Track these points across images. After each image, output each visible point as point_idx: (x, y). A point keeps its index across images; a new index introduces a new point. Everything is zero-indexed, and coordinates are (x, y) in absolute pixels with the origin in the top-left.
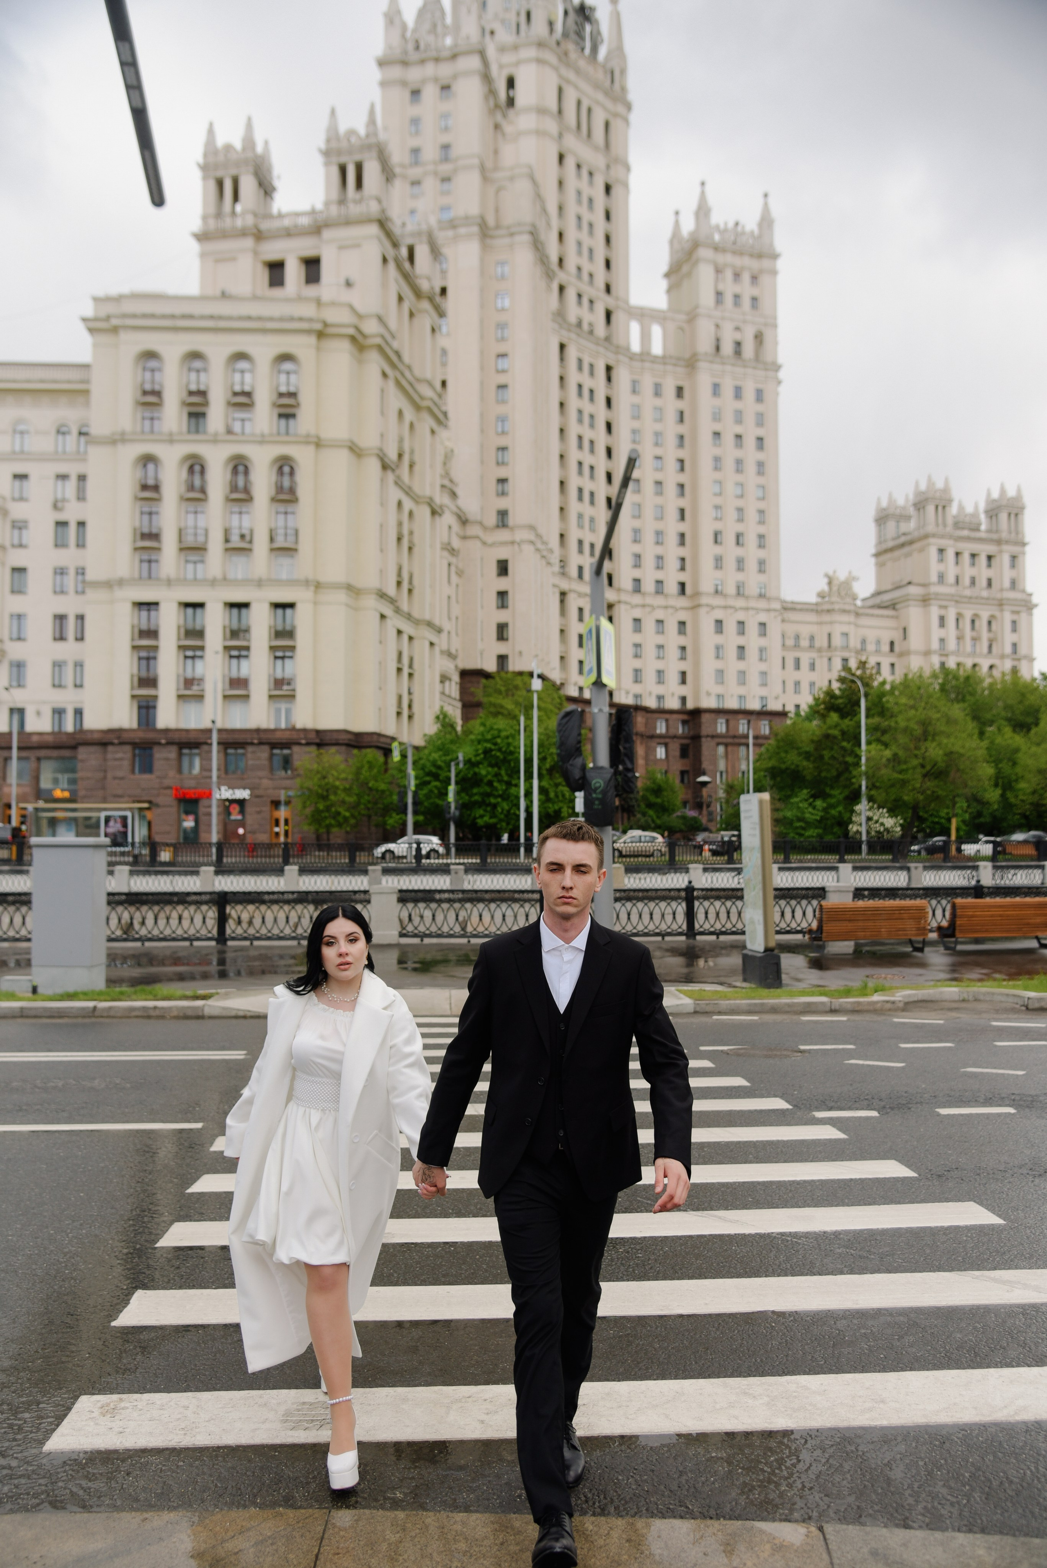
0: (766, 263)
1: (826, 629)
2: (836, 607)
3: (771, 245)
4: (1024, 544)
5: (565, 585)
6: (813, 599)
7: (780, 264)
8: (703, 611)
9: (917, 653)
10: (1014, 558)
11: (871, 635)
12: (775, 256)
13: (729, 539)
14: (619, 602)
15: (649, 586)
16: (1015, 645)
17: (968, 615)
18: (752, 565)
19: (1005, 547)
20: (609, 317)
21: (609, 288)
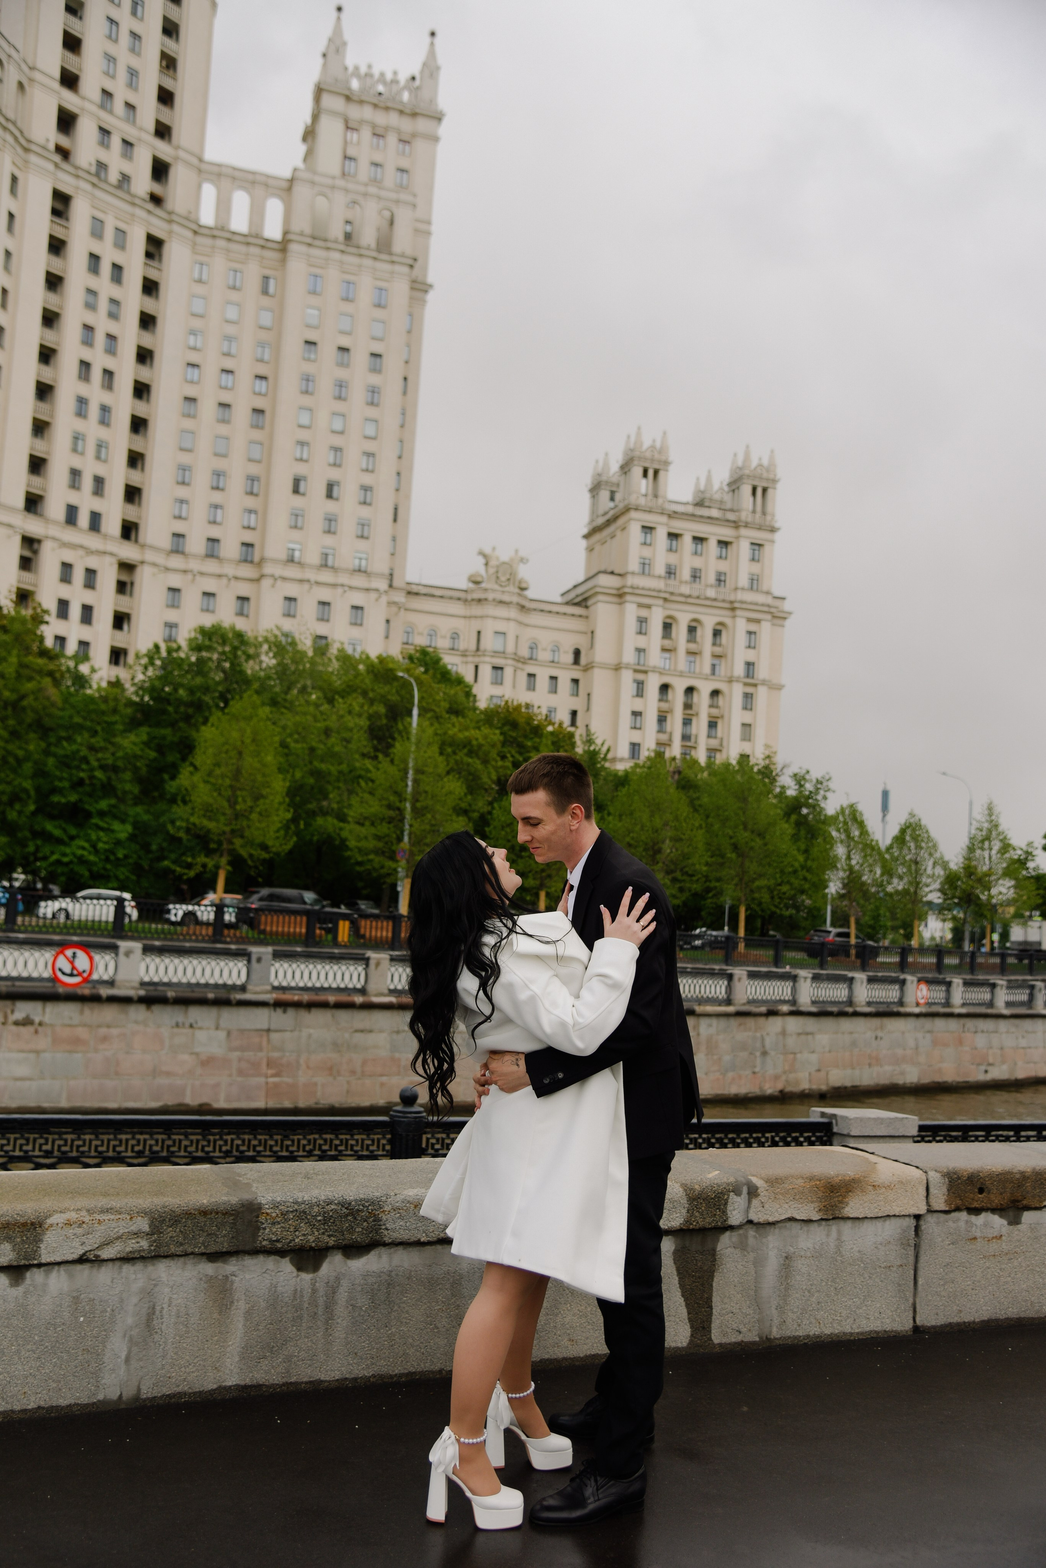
0: (422, 125)
1: (476, 625)
2: (490, 596)
3: (432, 101)
4: (773, 530)
5: (33, 526)
6: (464, 584)
7: (443, 130)
8: (266, 583)
9: (604, 666)
10: (757, 546)
11: (545, 638)
12: (438, 118)
13: (316, 488)
14: (142, 562)
15: (196, 544)
16: (749, 665)
17: (683, 620)
18: (347, 527)
19: (743, 532)
20: (160, 170)
21: (163, 131)
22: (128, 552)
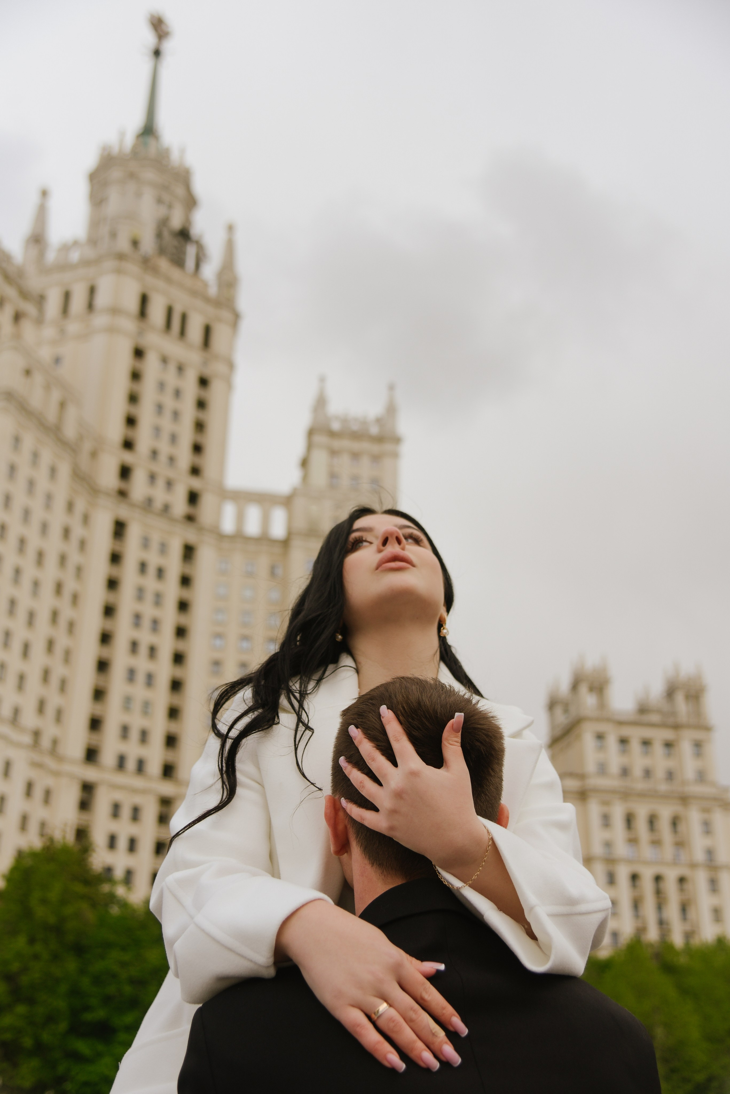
0: (388, 447)
3: (394, 430)
4: (709, 729)
5: (90, 774)
10: (698, 745)
12: (397, 440)
16: (709, 851)
17: (642, 813)
19: (684, 733)
20: (193, 498)
21: (195, 471)
22: (167, 788)
